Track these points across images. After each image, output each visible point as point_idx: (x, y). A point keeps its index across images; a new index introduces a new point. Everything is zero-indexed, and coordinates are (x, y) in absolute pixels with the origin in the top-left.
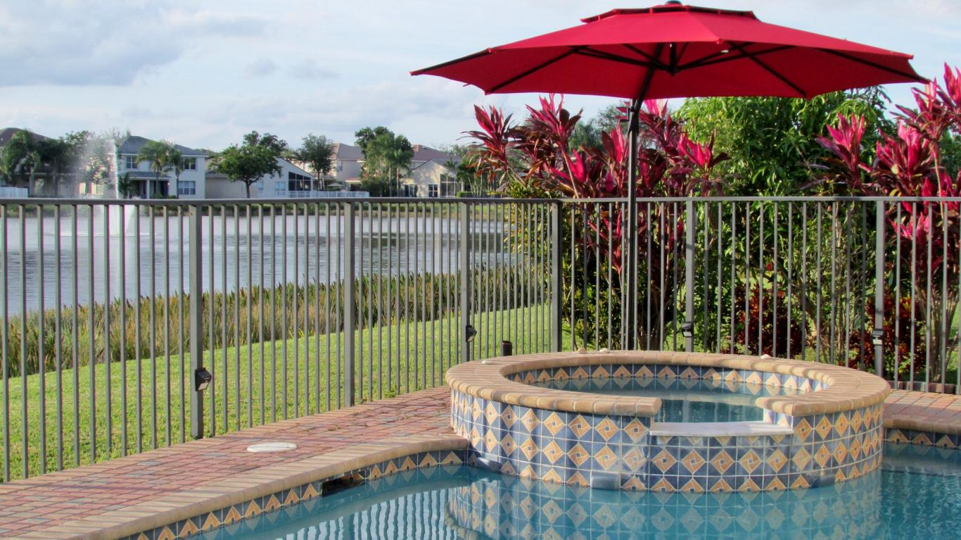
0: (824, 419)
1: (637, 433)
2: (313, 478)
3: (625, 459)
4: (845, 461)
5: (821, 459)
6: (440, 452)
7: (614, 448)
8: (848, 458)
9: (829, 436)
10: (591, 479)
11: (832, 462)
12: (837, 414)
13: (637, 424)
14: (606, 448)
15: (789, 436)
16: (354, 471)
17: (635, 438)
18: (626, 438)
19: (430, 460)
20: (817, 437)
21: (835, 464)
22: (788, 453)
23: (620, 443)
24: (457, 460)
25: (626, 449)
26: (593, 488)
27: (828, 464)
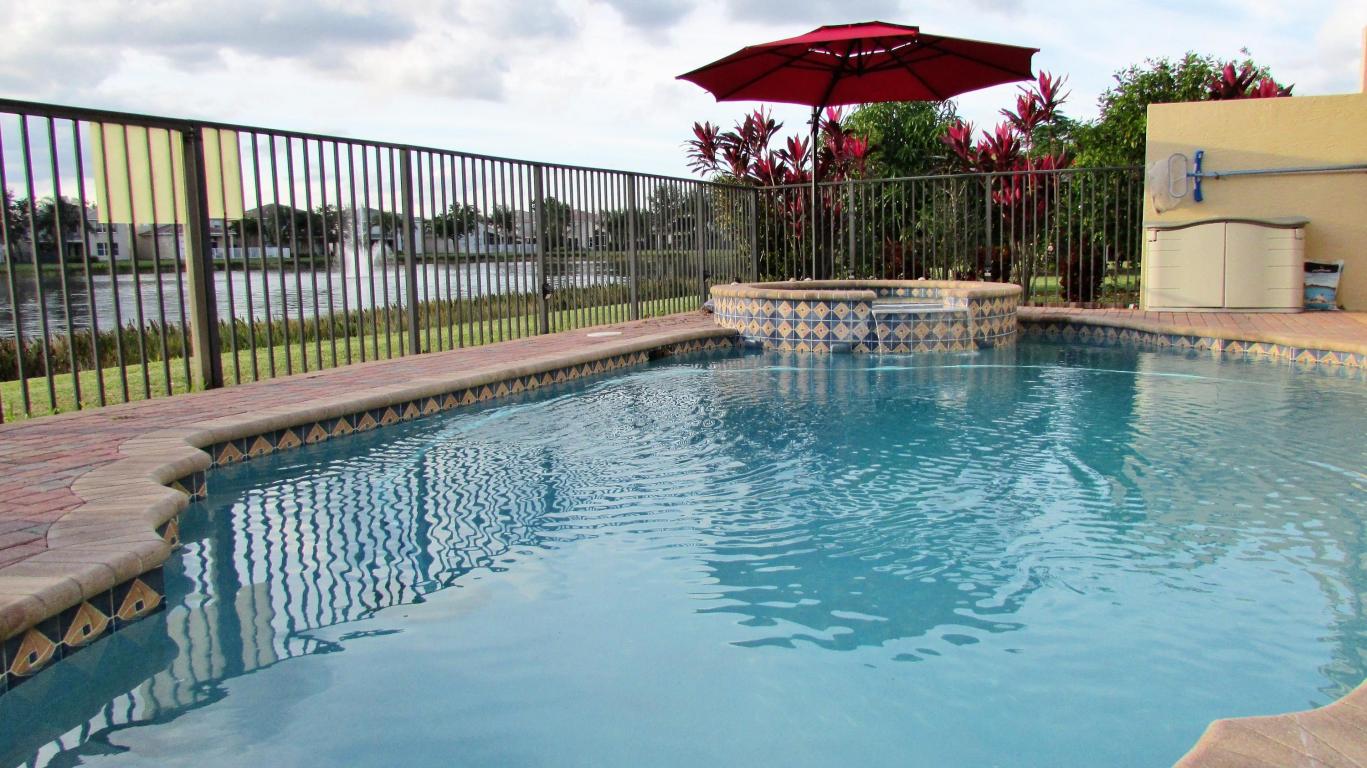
0: (987, 302)
1: (862, 312)
2: (645, 347)
3: (855, 331)
4: (999, 333)
5: (985, 329)
6: (717, 337)
7: (847, 324)
8: (1001, 331)
9: (990, 315)
10: (831, 347)
11: (991, 332)
12: (995, 298)
13: (863, 306)
14: (841, 324)
15: (965, 313)
16: (663, 346)
17: (862, 316)
18: (855, 316)
19: (710, 343)
20: (983, 315)
21: (994, 333)
22: (965, 325)
23: (851, 320)
24: (729, 344)
25: (855, 324)
26: (834, 352)
27: (989, 333)
